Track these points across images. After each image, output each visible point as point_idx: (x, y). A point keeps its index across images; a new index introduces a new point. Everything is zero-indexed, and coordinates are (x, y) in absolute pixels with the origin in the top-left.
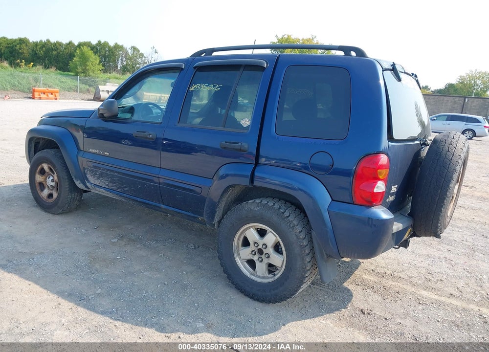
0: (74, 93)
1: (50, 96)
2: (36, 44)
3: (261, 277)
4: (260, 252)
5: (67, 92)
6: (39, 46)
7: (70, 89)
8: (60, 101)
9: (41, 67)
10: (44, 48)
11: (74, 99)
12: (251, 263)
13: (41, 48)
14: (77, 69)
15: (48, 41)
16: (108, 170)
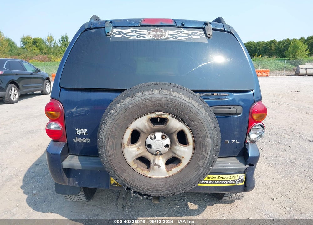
0: (282, 71)
1: (264, 74)
2: (280, 42)
5: (277, 71)
6: (282, 44)
7: (280, 69)
8: (270, 77)
9: (267, 57)
10: (284, 45)
11: (281, 75)
13: (283, 45)
14: (290, 55)
15: (288, 39)
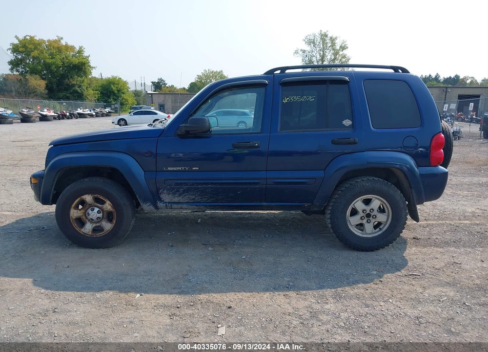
3: (369, 234)
4: (368, 216)
12: (360, 226)
16: (198, 184)
